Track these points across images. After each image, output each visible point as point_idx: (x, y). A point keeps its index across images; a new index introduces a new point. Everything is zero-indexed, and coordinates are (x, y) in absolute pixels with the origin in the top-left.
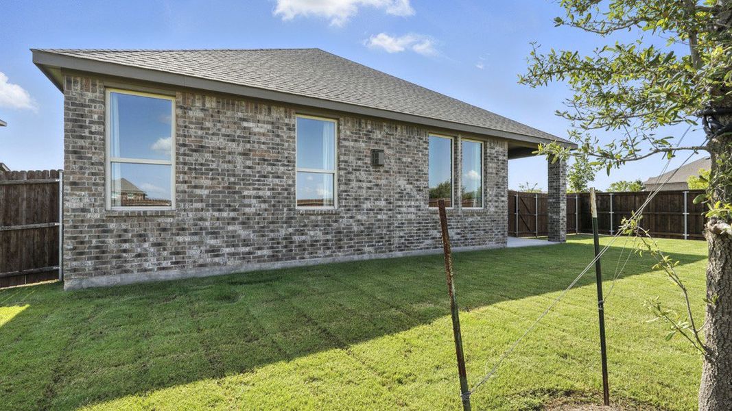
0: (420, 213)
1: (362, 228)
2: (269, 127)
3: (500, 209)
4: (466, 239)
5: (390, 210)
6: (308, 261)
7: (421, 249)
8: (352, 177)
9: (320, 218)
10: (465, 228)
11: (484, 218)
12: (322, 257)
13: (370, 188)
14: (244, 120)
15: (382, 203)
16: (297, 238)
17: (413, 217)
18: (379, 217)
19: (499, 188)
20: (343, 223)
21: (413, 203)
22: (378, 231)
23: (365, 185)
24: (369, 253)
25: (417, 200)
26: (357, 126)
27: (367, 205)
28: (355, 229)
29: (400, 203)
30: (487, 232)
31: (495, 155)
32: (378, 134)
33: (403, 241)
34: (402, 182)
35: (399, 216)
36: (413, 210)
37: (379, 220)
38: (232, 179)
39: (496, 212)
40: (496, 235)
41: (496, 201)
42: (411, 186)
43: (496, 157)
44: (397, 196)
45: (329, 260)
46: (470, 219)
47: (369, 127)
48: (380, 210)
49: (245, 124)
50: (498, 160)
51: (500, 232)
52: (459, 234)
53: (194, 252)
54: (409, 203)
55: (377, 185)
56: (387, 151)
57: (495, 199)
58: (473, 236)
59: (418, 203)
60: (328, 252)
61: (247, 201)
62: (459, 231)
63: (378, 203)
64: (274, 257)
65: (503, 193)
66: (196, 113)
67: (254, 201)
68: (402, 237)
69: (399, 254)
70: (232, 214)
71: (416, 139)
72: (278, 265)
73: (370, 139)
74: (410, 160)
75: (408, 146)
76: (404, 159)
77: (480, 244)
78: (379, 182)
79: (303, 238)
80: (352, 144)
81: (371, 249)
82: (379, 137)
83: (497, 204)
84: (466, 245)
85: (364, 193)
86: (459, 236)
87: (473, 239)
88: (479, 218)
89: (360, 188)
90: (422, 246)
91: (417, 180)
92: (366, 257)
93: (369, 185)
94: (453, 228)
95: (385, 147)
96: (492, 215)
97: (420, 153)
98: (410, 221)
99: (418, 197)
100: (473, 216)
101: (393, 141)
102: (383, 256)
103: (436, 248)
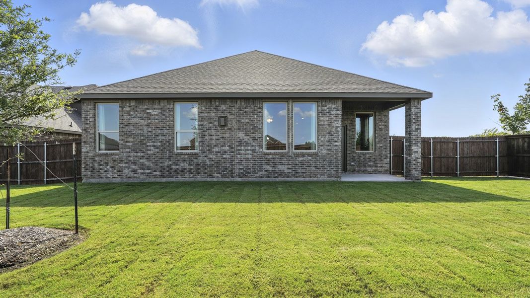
0: (255, 154)
1: (213, 163)
2: (160, 111)
3: (333, 152)
4: (297, 173)
5: (232, 152)
6: (180, 179)
7: (257, 177)
8: (206, 133)
9: (186, 156)
10: (296, 164)
11: (315, 158)
12: (188, 178)
13: (218, 139)
14: (148, 109)
15: (227, 148)
16: (174, 167)
17: (250, 156)
18: (224, 156)
19: (332, 135)
20: (201, 159)
21: (249, 148)
22: (223, 165)
23: (214, 138)
24: (217, 177)
25: (253, 146)
26: (209, 104)
27: (216, 149)
28: (208, 163)
29: (239, 148)
30: (318, 169)
31: (328, 111)
32: (223, 107)
33: (242, 171)
34: (241, 135)
35: (239, 156)
36: (250, 152)
37: (224, 158)
38: (142, 138)
39: (329, 154)
40: (329, 171)
41: (329, 146)
42: (248, 137)
43: (328, 112)
44: (237, 144)
45: (192, 180)
46: (301, 159)
47: (217, 104)
48: (225, 152)
49: (148, 111)
50: (331, 114)
51: (332, 169)
52: (290, 169)
53: (126, 171)
54: (246, 148)
55: (223, 138)
56: (230, 117)
57: (328, 144)
58: (304, 171)
59: (254, 148)
60: (191, 175)
61: (149, 148)
62: (290, 167)
63: (224, 148)
64: (162, 176)
65: (336, 139)
66: (127, 109)
67: (152, 148)
68: (241, 169)
69: (239, 179)
70: (142, 154)
71: (252, 106)
72: (164, 180)
73: (218, 110)
74: (247, 121)
75: (245, 112)
76: (243, 121)
77: (311, 177)
78: (224, 135)
79: (177, 167)
80: (206, 114)
81: (219, 175)
82: (224, 108)
83: (329, 147)
84: (297, 177)
85: (214, 142)
86: (290, 171)
87: (304, 173)
88: (310, 158)
89: (211, 139)
90: (258, 175)
91: (253, 133)
92: (215, 179)
93: (217, 137)
94: (285, 165)
95: (228, 114)
96: (324, 156)
97: (255, 116)
98: (247, 159)
99: (254, 144)
100: (304, 156)
101: (234, 110)
102: (227, 180)
103: (269, 177)
